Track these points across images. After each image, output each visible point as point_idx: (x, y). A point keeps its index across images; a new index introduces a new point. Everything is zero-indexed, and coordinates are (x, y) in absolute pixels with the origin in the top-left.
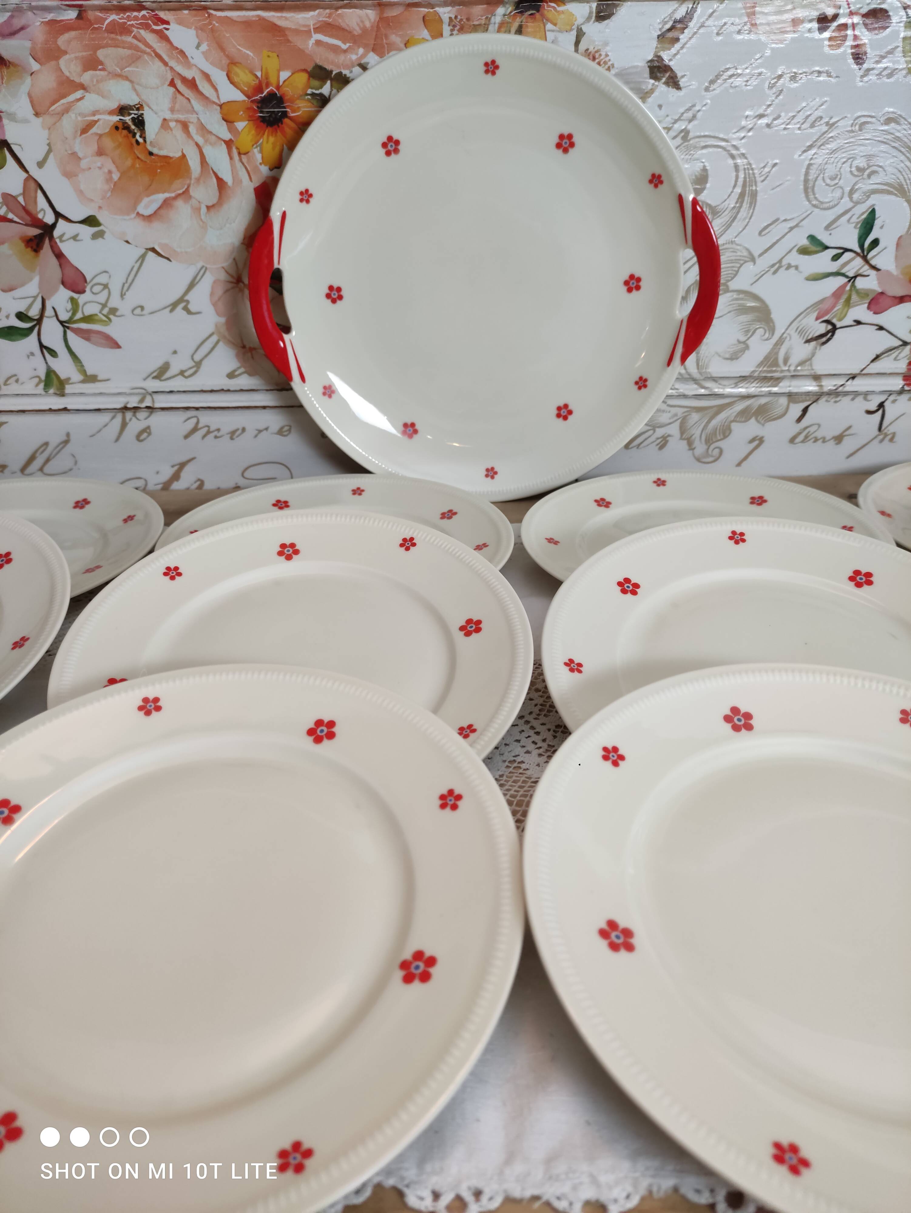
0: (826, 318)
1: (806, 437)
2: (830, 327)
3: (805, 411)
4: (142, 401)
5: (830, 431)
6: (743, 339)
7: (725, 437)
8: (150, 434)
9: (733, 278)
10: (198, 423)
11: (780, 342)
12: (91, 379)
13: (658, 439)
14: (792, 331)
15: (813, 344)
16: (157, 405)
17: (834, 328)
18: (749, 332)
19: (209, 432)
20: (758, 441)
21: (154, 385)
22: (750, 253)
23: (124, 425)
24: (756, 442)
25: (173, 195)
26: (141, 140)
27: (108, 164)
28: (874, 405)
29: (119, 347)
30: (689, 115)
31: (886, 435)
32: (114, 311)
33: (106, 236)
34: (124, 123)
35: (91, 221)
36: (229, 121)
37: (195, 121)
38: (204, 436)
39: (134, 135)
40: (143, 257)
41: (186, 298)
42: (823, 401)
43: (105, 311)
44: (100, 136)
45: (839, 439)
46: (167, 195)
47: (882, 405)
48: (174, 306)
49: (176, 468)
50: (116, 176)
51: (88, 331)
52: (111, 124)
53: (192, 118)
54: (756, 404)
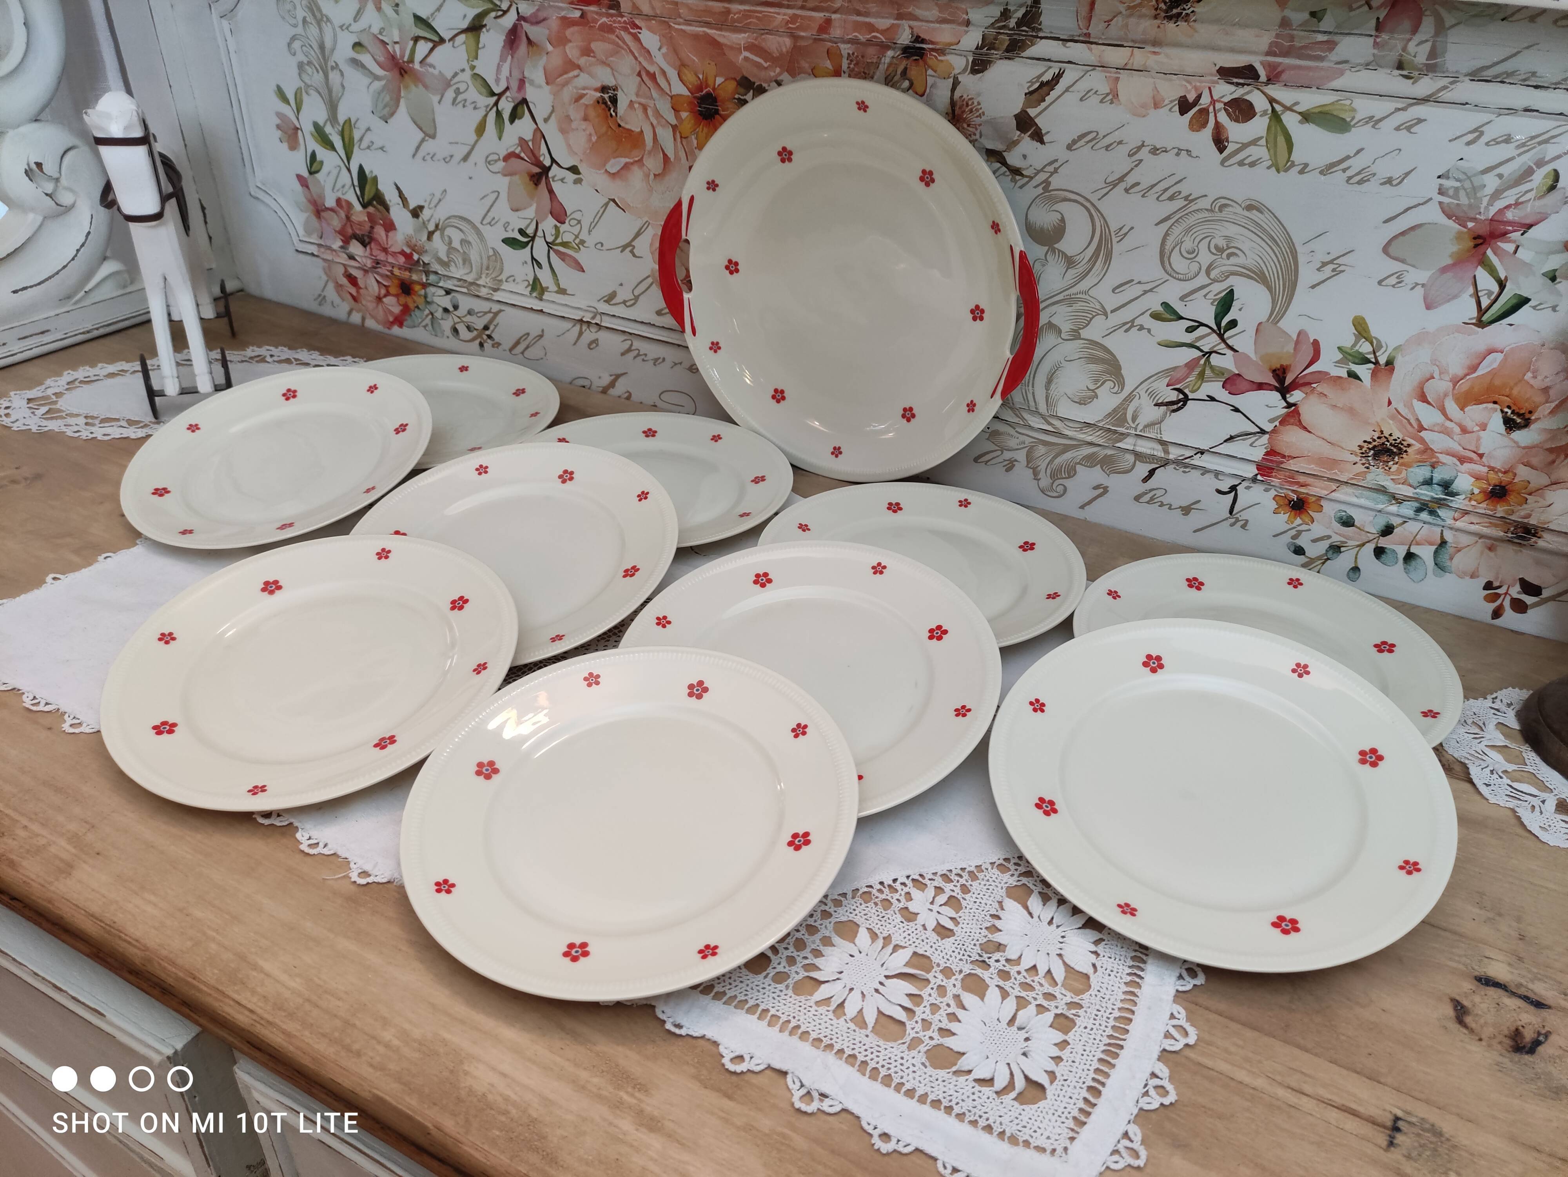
0: (1177, 386)
1: (1152, 499)
2: (1181, 396)
3: (1152, 472)
4: (593, 318)
5: (1177, 500)
6: (1092, 387)
7: (1069, 477)
8: (597, 345)
9: (1085, 327)
10: (632, 345)
11: (1130, 398)
12: (562, 291)
13: (1005, 460)
14: (1142, 390)
15: (1163, 408)
16: (603, 324)
17: (1186, 399)
18: (1099, 382)
19: (638, 355)
21: (603, 307)
22: (1103, 307)
23: (581, 333)
24: (1102, 490)
25: (631, 161)
26: (614, 114)
27: (591, 129)
28: (1225, 486)
29: (584, 271)
30: (1051, 169)
31: (1237, 520)
32: (582, 242)
33: (583, 183)
34: (604, 99)
35: (574, 170)
36: (676, 110)
37: (652, 105)
38: (635, 357)
39: (610, 109)
40: (606, 205)
41: (633, 244)
42: (1170, 468)
43: (577, 241)
44: (587, 106)
45: (1186, 510)
46: (627, 160)
47: (1233, 488)
48: (624, 248)
49: (613, 378)
50: (594, 139)
51: (564, 254)
52: (595, 98)
53: (651, 103)
54: (1102, 453)
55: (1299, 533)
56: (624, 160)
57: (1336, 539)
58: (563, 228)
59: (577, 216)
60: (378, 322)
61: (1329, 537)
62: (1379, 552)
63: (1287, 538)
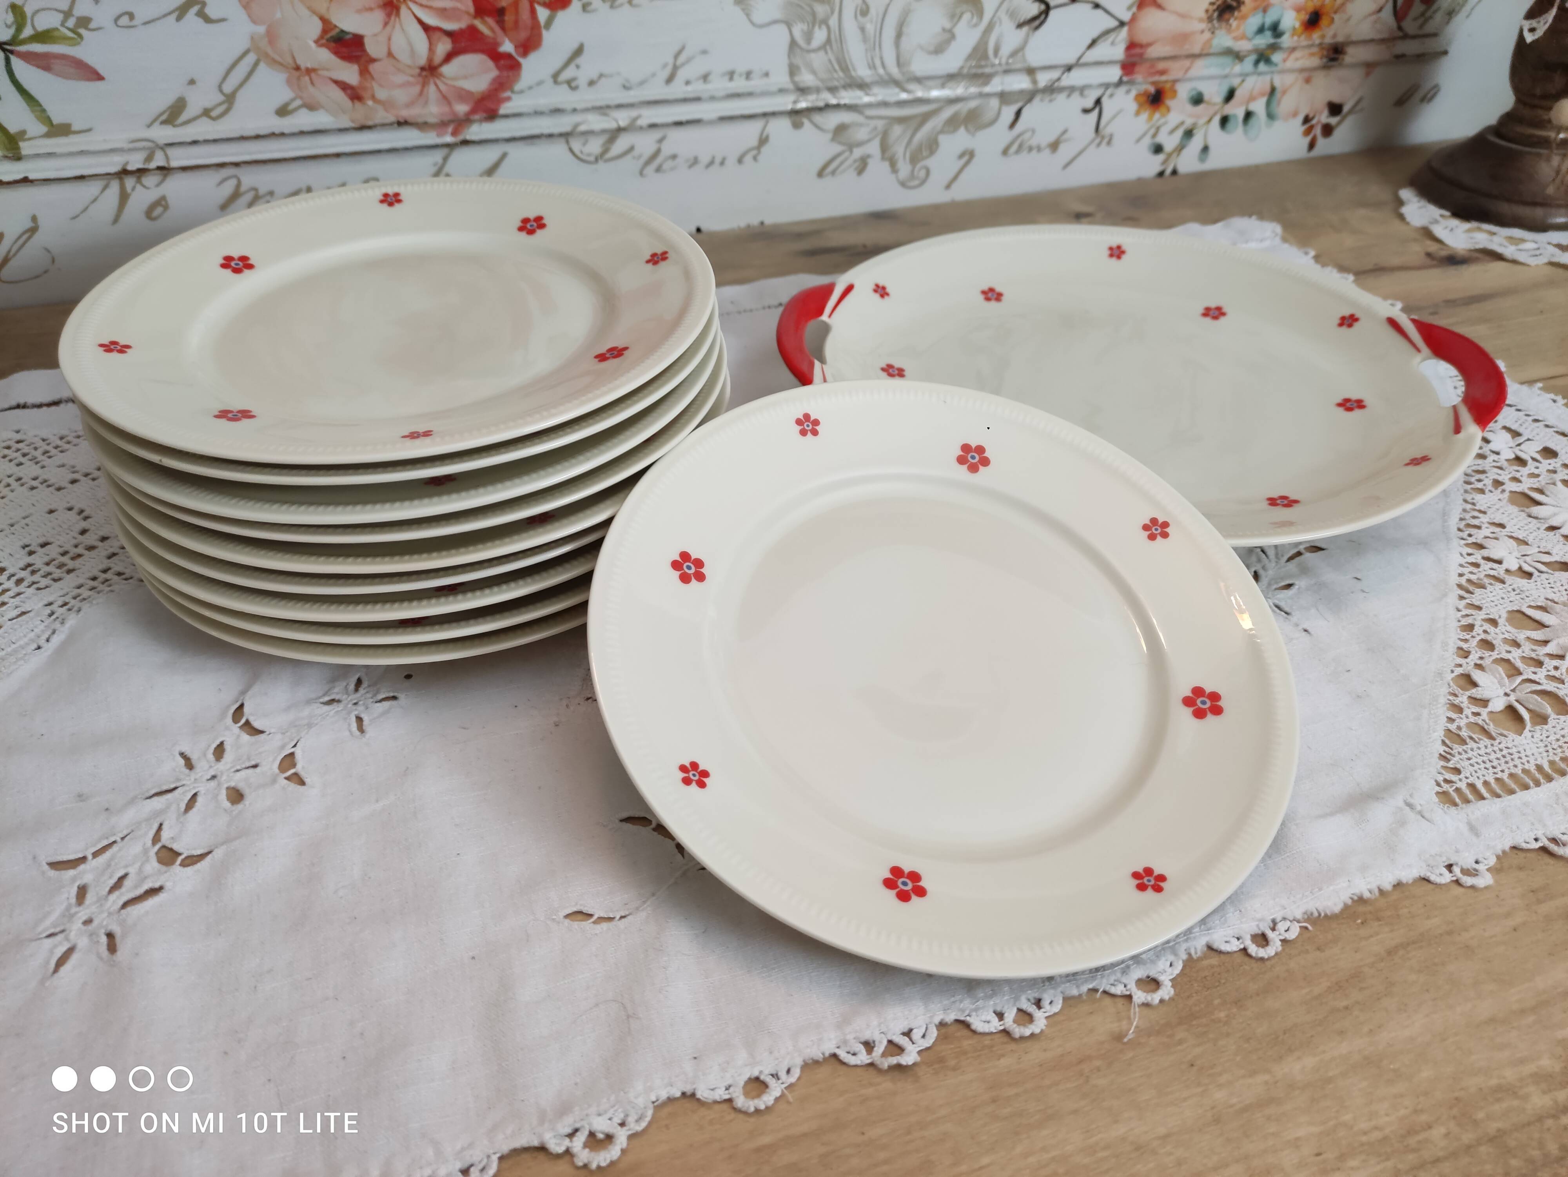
1: (1020, 146)
3: (1018, 114)
4: (149, 158)
5: (1045, 137)
7: (932, 153)
8: (166, 208)
10: (239, 185)
11: (989, 29)
12: (61, 130)
13: (856, 161)
15: (1025, 29)
16: (174, 164)
20: (968, 155)
21: (164, 134)
23: (124, 197)
24: (966, 158)
28: (1089, 103)
29: (102, 78)
31: (1103, 138)
42: (1037, 100)
45: (1054, 146)
47: (1098, 102)
54: (963, 108)
55: (1158, 129)
57: (1189, 122)
61: (1182, 123)
62: (1224, 121)
63: (1147, 141)
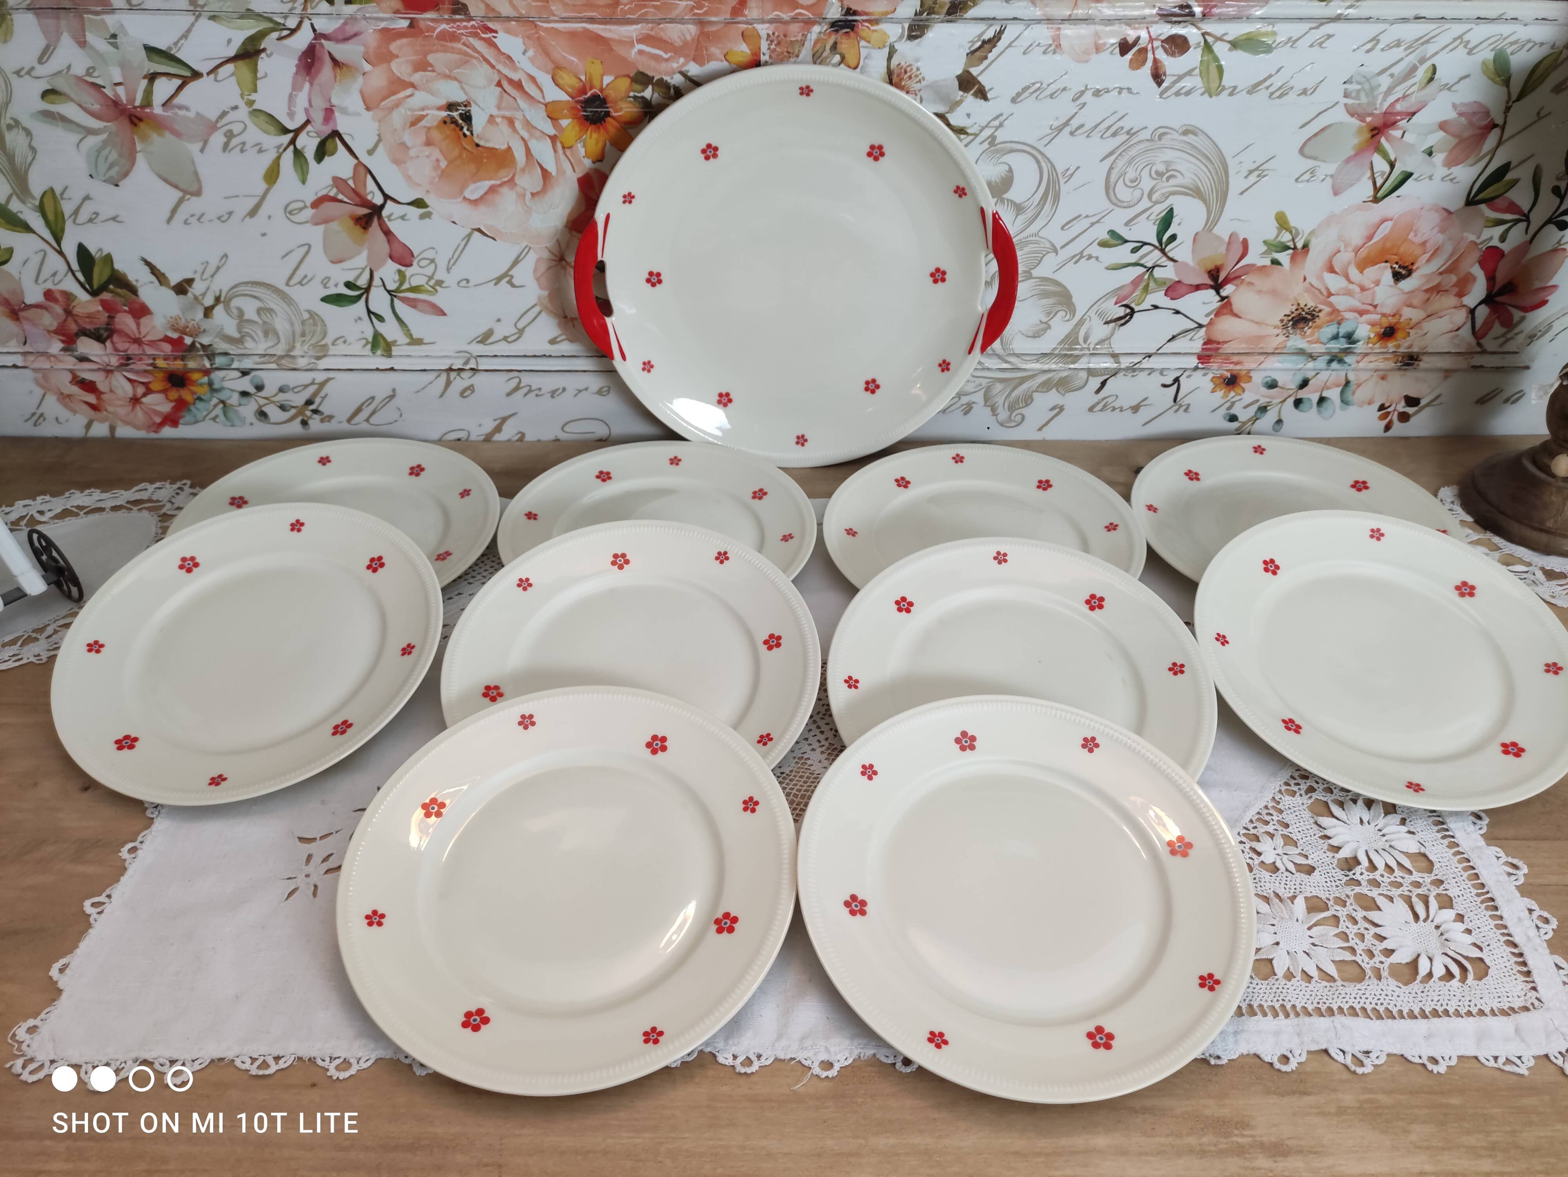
0: (1125, 303)
1: (1105, 406)
2: (1128, 311)
3: (1104, 383)
4: (466, 363)
5: (1127, 402)
6: (1045, 319)
7: (1027, 405)
8: (473, 391)
9: (1036, 267)
10: (520, 382)
11: (1081, 322)
12: (417, 342)
13: (963, 405)
14: (1092, 313)
15: (1112, 325)
16: (480, 368)
17: (1133, 312)
18: (1051, 313)
19: (530, 391)
20: (1059, 409)
21: (478, 349)
22: (1053, 245)
23: (448, 383)
24: (1057, 410)
25: (498, 182)
26: (468, 133)
27: (436, 153)
28: (1169, 381)
29: (445, 314)
30: (996, 123)
31: (1181, 406)
32: (440, 283)
33: (433, 216)
34: (452, 118)
35: (419, 203)
36: (553, 118)
37: (521, 117)
38: (525, 395)
39: (462, 128)
40: (469, 236)
41: (510, 273)
42: (1120, 375)
43: (432, 283)
44: (429, 129)
45: (1135, 409)
46: (493, 182)
47: (1177, 380)
48: (498, 280)
49: (498, 422)
50: (443, 164)
51: (414, 300)
52: (440, 118)
53: (518, 115)
54: (1057, 376)
55: (1233, 403)
56: (487, 184)
57: (1263, 401)
58: (409, 271)
59: (430, 254)
60: (137, 428)
61: (1257, 401)
62: (1298, 403)
63: (1223, 411)
